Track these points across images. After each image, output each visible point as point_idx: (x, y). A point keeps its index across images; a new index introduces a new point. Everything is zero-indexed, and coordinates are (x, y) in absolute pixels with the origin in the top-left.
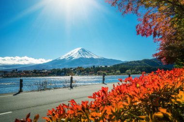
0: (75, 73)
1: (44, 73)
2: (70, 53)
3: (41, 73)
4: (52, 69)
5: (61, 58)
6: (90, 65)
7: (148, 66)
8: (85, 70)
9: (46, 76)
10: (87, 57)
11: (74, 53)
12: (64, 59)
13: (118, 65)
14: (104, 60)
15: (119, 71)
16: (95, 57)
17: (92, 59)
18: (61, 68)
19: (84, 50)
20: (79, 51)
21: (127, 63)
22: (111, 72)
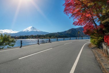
0: (30, 37)
1: (16, 38)
2: (27, 29)
3: (15, 38)
4: (20, 36)
5: (23, 31)
6: (36, 34)
7: (59, 35)
8: (35, 36)
9: (17, 39)
10: (35, 31)
11: (29, 29)
12: (25, 31)
13: (48, 34)
14: (42, 32)
15: (48, 37)
16: (38, 31)
17: (37, 31)
18: (24, 35)
19: (33, 28)
20: (31, 28)
21: (51, 34)
22: (45, 37)
